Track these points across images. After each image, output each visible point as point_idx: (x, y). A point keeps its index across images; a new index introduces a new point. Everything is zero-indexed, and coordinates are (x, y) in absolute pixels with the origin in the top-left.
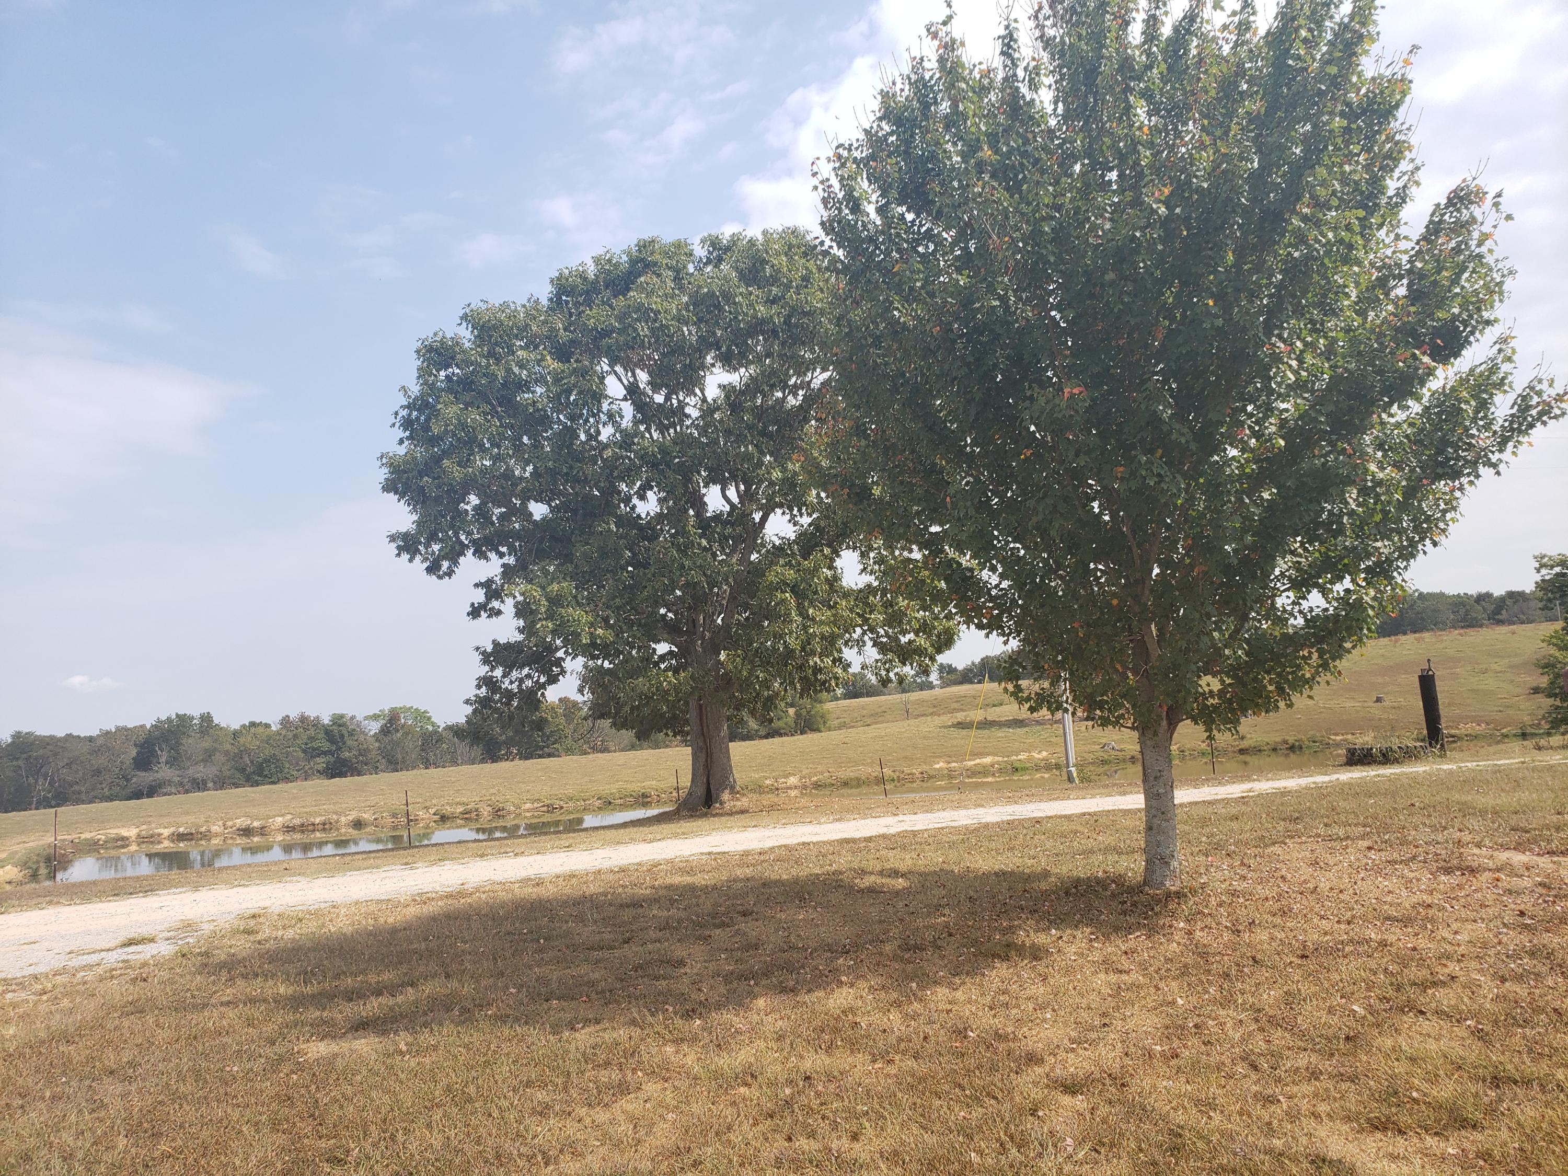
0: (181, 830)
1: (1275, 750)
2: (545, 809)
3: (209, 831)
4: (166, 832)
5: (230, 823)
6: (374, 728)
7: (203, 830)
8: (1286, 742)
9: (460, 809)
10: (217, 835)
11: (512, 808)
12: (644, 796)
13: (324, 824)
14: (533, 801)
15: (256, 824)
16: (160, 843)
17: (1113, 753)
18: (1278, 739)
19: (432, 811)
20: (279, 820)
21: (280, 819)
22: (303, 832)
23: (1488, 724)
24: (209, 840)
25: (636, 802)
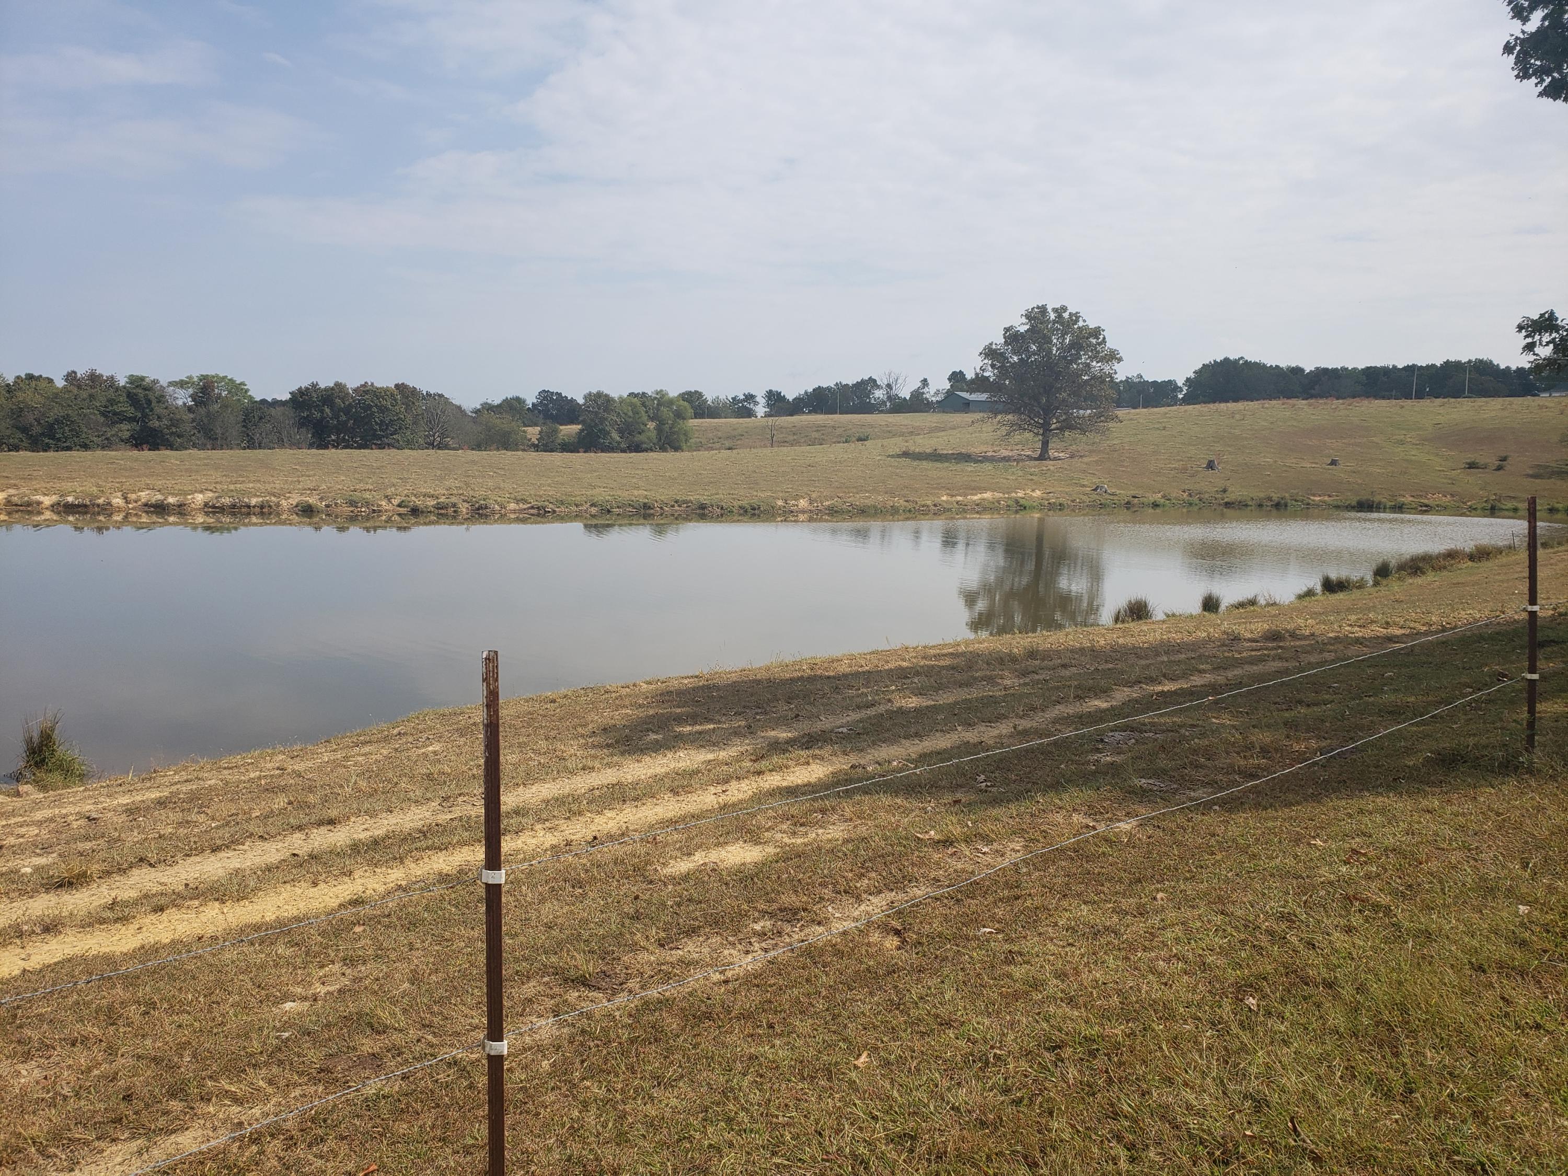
0: (70, 499)
1: (1260, 506)
2: (534, 511)
3: (109, 504)
4: (47, 501)
5: (133, 496)
6: (182, 398)
7: (101, 501)
8: (1270, 499)
9: (431, 503)
10: (119, 510)
11: (497, 507)
12: (646, 506)
13: (262, 507)
14: (517, 501)
15: (171, 500)
16: (40, 513)
17: (1107, 496)
18: (1262, 495)
19: (396, 502)
20: (200, 498)
21: (201, 496)
22: (234, 514)
23: (1452, 496)
24: (110, 515)
25: (637, 513)
